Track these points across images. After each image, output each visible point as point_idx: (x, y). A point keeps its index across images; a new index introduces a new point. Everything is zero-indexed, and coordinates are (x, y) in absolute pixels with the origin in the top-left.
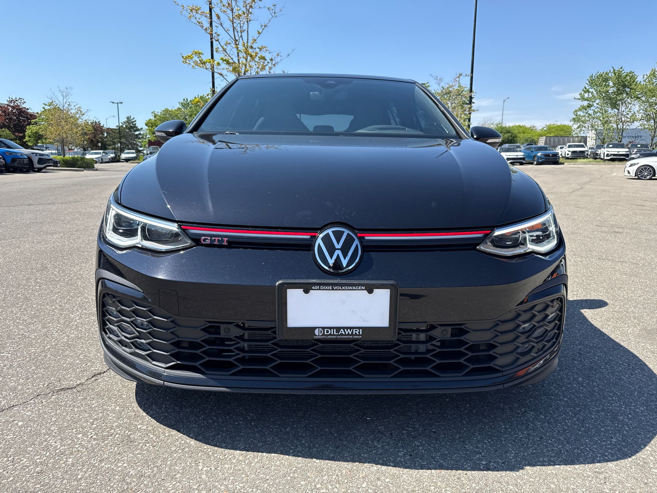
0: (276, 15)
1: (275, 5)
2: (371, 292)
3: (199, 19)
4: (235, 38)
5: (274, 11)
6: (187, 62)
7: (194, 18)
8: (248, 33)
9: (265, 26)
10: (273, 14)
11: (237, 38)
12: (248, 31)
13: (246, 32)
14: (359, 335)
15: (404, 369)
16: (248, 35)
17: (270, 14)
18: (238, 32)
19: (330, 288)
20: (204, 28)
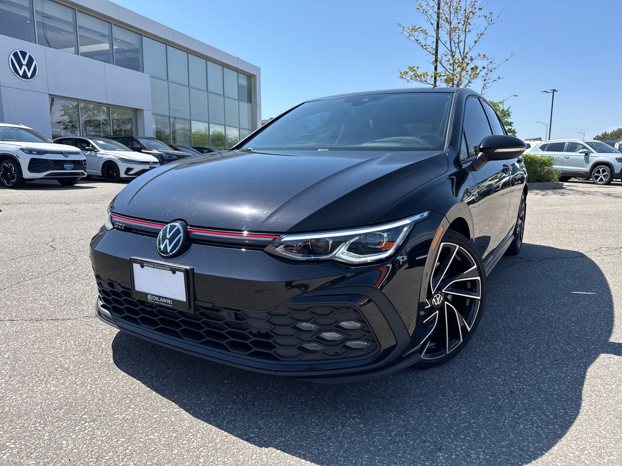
0: (492, 22)
1: (491, 13)
2: (174, 273)
3: (417, 36)
4: (451, 49)
5: (490, 19)
6: (403, 78)
7: (413, 36)
8: (465, 43)
9: (482, 34)
10: (490, 22)
11: (454, 49)
12: (465, 41)
13: (463, 42)
14: (170, 304)
15: (209, 339)
16: (465, 45)
17: (487, 22)
18: (455, 43)
19: (152, 266)
20: (421, 45)
